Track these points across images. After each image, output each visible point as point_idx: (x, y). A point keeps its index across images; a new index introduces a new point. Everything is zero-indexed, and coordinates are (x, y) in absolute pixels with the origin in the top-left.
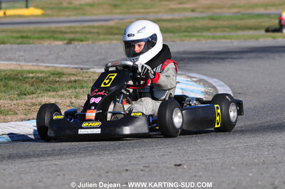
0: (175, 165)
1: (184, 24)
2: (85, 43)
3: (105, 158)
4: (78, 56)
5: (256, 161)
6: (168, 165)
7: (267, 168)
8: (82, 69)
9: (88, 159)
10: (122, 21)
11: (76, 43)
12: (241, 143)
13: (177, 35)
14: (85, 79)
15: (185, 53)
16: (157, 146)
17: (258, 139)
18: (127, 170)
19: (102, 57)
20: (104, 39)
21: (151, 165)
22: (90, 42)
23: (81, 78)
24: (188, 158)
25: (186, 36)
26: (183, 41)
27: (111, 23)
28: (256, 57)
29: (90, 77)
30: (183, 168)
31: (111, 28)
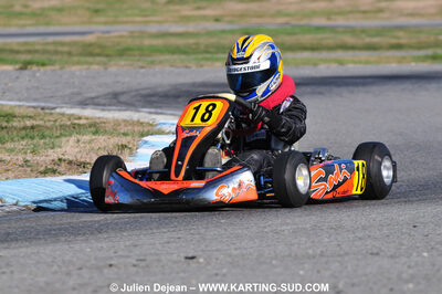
0: (186, 258)
1: (203, 41)
2: (48, 68)
3: (77, 247)
4: (38, 88)
5: (310, 252)
6: (175, 257)
7: (326, 263)
8: (43, 109)
9: (50, 248)
10: (107, 35)
11: (35, 68)
12: (288, 224)
13: (193, 57)
14: (48, 124)
15: (204, 85)
16: (158, 228)
17: (314, 217)
18: (111, 265)
19: (76, 90)
20: (78, 63)
21: (148, 258)
22: (57, 67)
23: (41, 123)
24: (206, 246)
25: (207, 59)
26: (202, 66)
27: (89, 38)
28: (313, 93)
29: (55, 121)
30: (198, 262)
31: (91, 45)
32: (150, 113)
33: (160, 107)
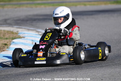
32: (17, 28)
33: (20, 25)
